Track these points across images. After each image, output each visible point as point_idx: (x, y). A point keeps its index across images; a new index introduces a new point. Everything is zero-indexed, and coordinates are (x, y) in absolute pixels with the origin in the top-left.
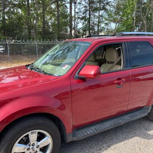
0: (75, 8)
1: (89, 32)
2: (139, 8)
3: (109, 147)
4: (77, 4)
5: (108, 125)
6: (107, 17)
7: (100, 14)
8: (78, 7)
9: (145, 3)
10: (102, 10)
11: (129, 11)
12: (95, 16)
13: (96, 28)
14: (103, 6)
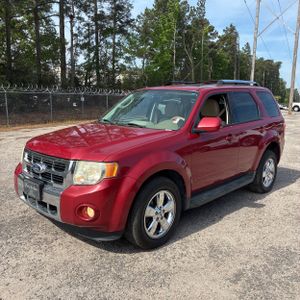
0: (72, 27)
1: (98, 73)
2: (180, 34)
3: (221, 218)
4: (75, 20)
5: (218, 193)
6: (127, 46)
7: (116, 41)
8: (77, 25)
9: (189, 27)
10: (118, 33)
11: (165, 39)
12: (107, 43)
13: (110, 66)
14: (120, 27)
